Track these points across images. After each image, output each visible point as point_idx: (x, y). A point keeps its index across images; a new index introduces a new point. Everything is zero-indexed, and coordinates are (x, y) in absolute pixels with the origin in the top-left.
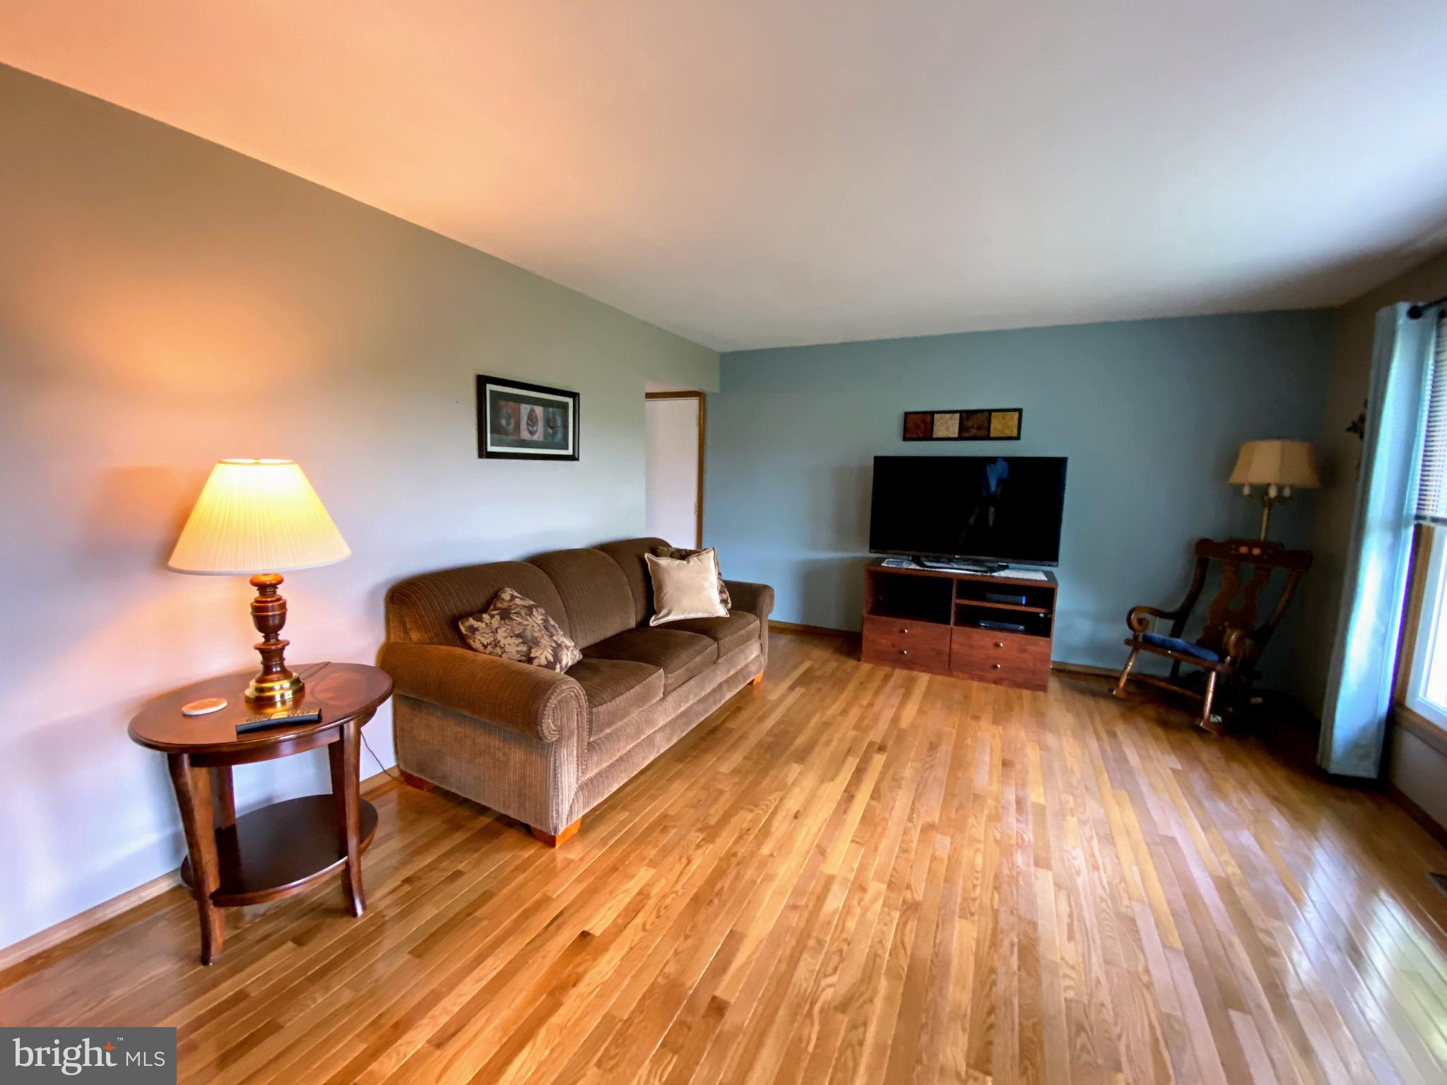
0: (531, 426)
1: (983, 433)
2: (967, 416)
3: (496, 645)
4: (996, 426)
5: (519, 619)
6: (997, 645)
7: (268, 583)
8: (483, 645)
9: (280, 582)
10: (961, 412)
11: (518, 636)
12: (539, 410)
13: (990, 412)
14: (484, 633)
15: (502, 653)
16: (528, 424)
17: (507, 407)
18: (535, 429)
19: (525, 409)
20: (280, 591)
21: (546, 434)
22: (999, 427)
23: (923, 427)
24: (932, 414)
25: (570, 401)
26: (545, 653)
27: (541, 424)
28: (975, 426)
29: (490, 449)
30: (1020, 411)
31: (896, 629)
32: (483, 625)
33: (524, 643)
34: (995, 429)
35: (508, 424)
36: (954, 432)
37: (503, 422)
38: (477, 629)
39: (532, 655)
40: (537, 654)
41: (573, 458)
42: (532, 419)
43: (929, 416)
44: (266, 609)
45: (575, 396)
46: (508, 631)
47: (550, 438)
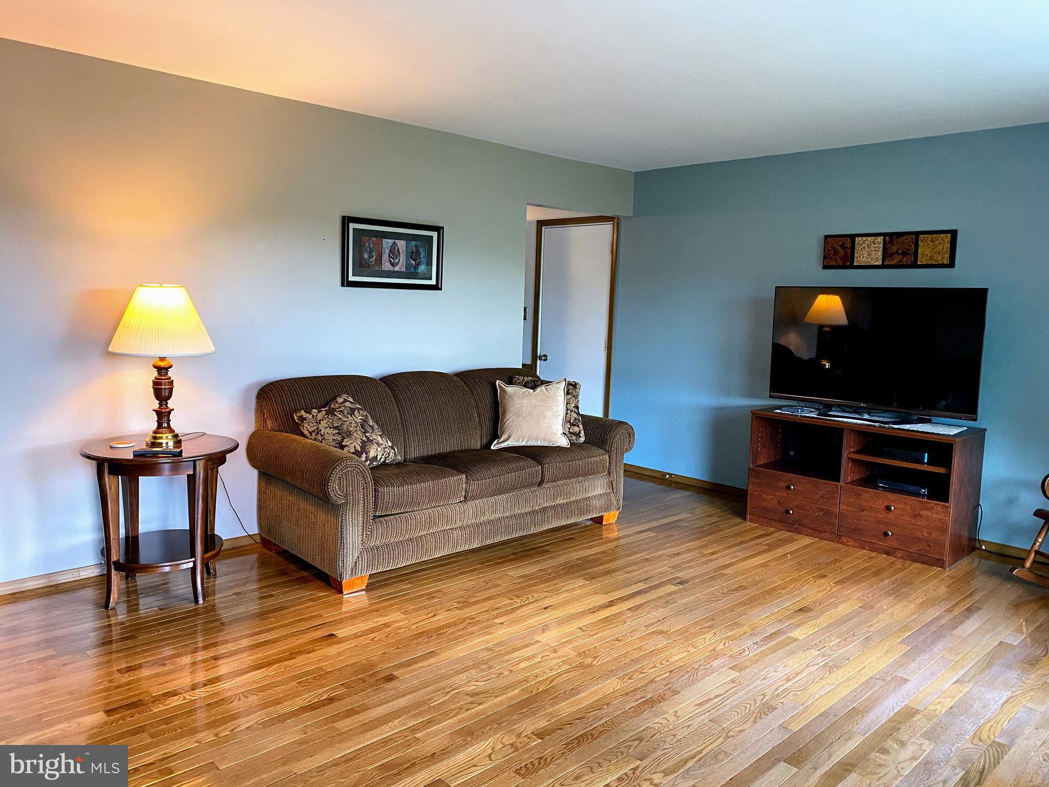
0: (393, 259)
1: (910, 259)
2: (891, 238)
3: (318, 433)
4: (925, 251)
5: (340, 416)
6: (888, 508)
7: (163, 366)
8: (309, 432)
9: (171, 367)
10: (884, 235)
11: (335, 428)
12: (401, 244)
13: (917, 234)
14: (310, 422)
15: (322, 440)
16: (390, 256)
17: (369, 243)
18: (397, 260)
19: (387, 243)
20: (170, 373)
21: (408, 266)
22: (927, 252)
23: (842, 252)
24: (853, 237)
25: (435, 235)
26: (355, 444)
27: (402, 258)
28: (900, 252)
29: (352, 278)
30: (954, 234)
31: (783, 484)
32: (311, 416)
33: (339, 434)
34: (923, 256)
35: (371, 257)
36: (877, 257)
37: (366, 256)
38: (305, 419)
39: (343, 444)
40: (348, 443)
41: (436, 287)
42: (394, 252)
43: (849, 240)
44: (160, 384)
45: (438, 229)
46: (329, 423)
47: (412, 269)
